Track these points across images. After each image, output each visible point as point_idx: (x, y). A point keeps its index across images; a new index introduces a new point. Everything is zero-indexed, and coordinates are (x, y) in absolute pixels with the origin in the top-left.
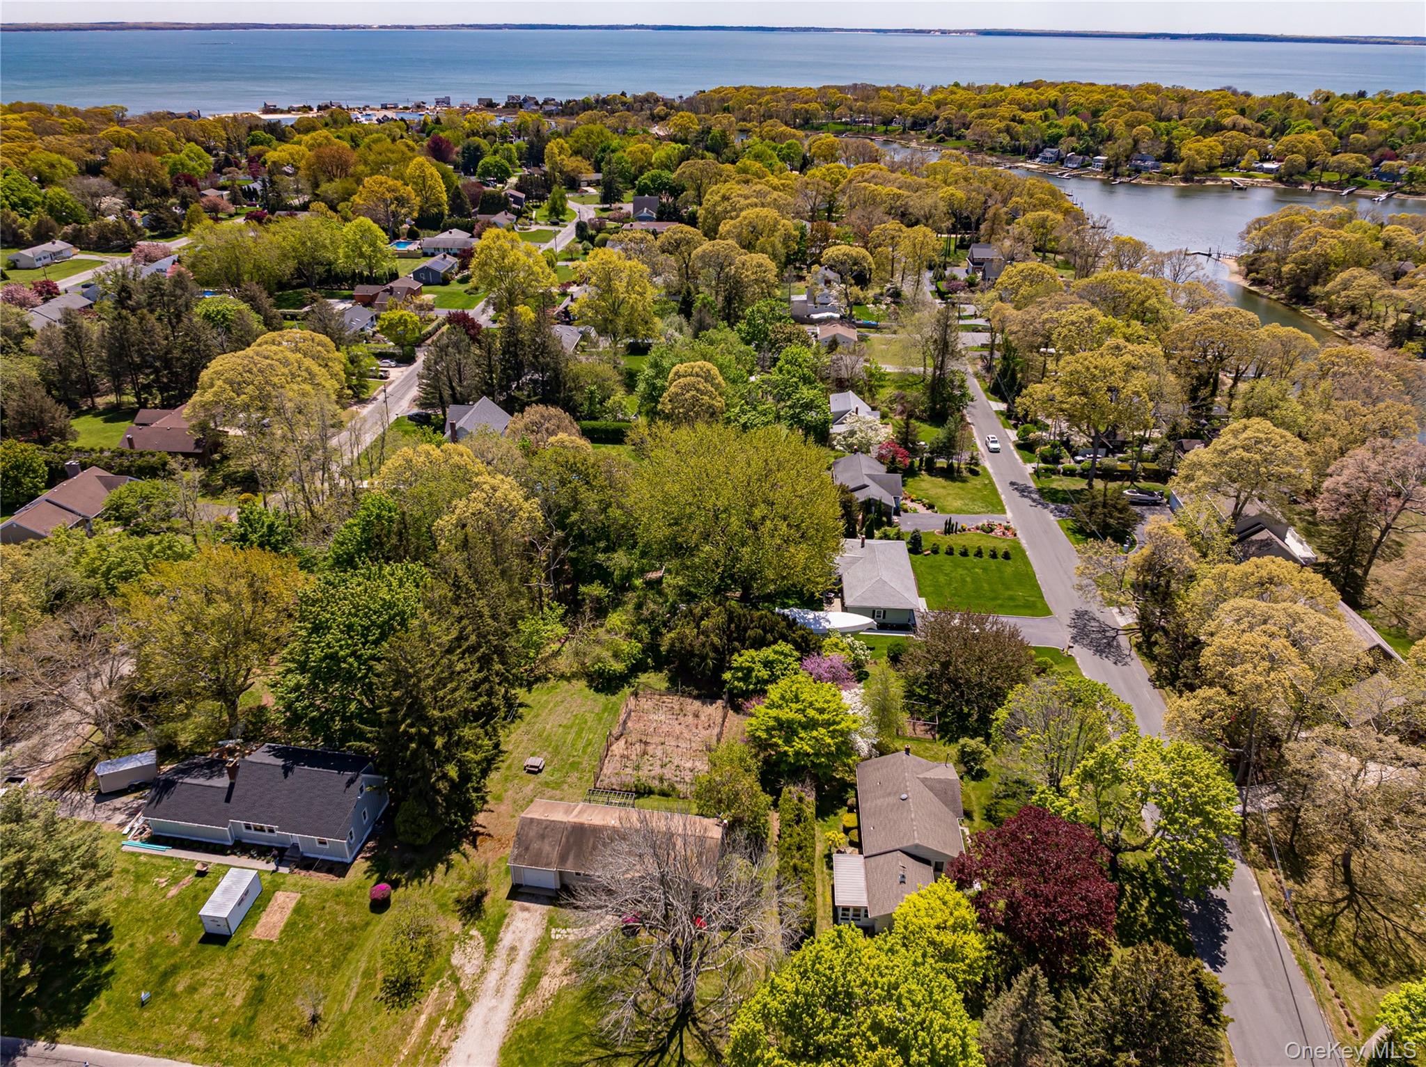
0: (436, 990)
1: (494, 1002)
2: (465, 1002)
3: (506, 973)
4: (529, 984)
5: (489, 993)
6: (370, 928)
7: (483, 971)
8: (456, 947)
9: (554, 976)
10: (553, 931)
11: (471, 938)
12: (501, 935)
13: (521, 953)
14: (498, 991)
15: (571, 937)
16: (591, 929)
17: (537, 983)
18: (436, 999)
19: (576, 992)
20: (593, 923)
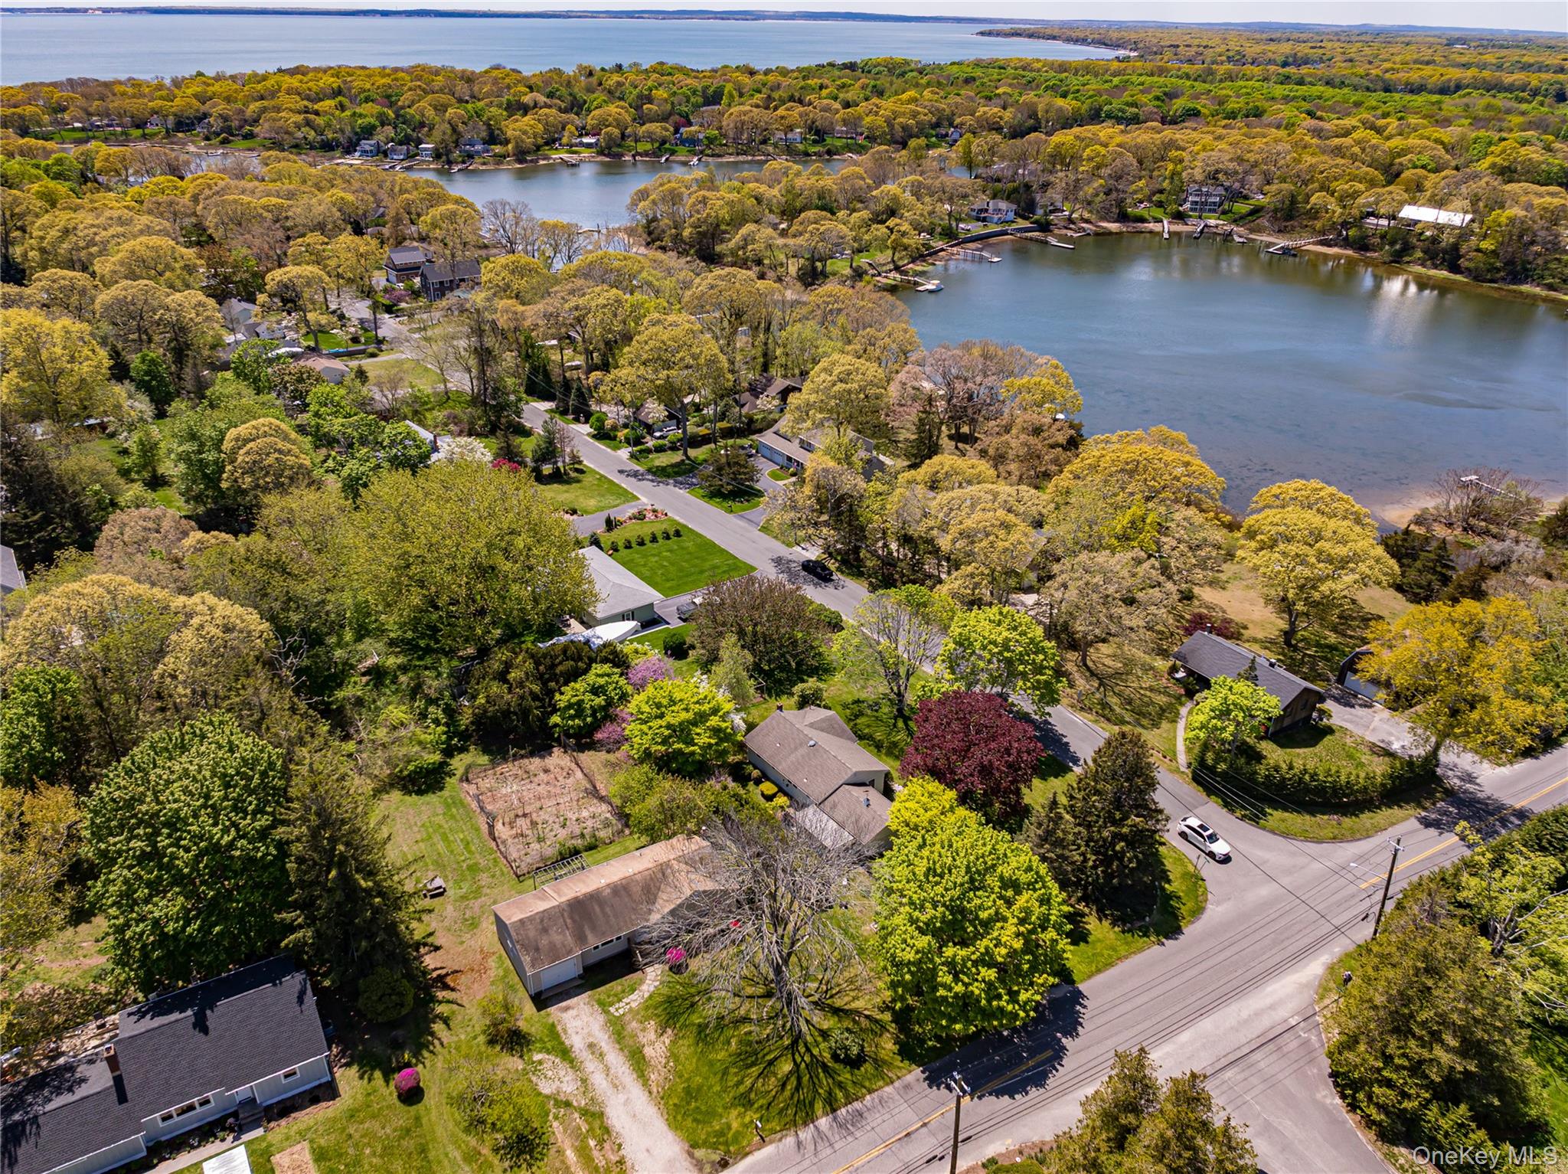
0: (555, 1124)
1: (622, 1097)
2: (595, 1115)
3: (607, 1069)
4: (638, 1063)
5: (610, 1091)
6: (424, 1121)
7: (584, 1081)
8: (534, 1079)
9: (652, 1043)
10: (612, 1009)
11: (540, 1062)
12: (568, 1042)
13: (603, 1044)
14: (616, 1087)
15: (634, 1005)
16: (644, 987)
17: (644, 1057)
18: (565, 1131)
19: (686, 1042)
20: (642, 982)
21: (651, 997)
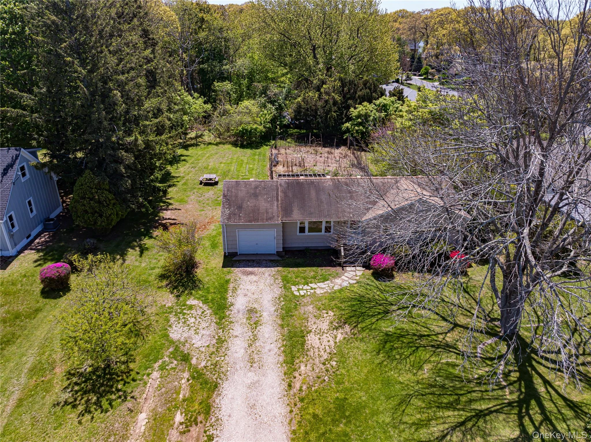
0: (156, 374)
1: (251, 377)
3: (255, 338)
4: (293, 346)
5: (240, 364)
7: (221, 341)
8: (173, 319)
9: (321, 333)
10: (294, 288)
11: (191, 307)
12: (230, 299)
13: (265, 314)
14: (252, 362)
15: (318, 291)
16: (338, 281)
17: (303, 344)
18: (159, 388)
19: (363, 346)
20: (338, 276)
21: (341, 290)
